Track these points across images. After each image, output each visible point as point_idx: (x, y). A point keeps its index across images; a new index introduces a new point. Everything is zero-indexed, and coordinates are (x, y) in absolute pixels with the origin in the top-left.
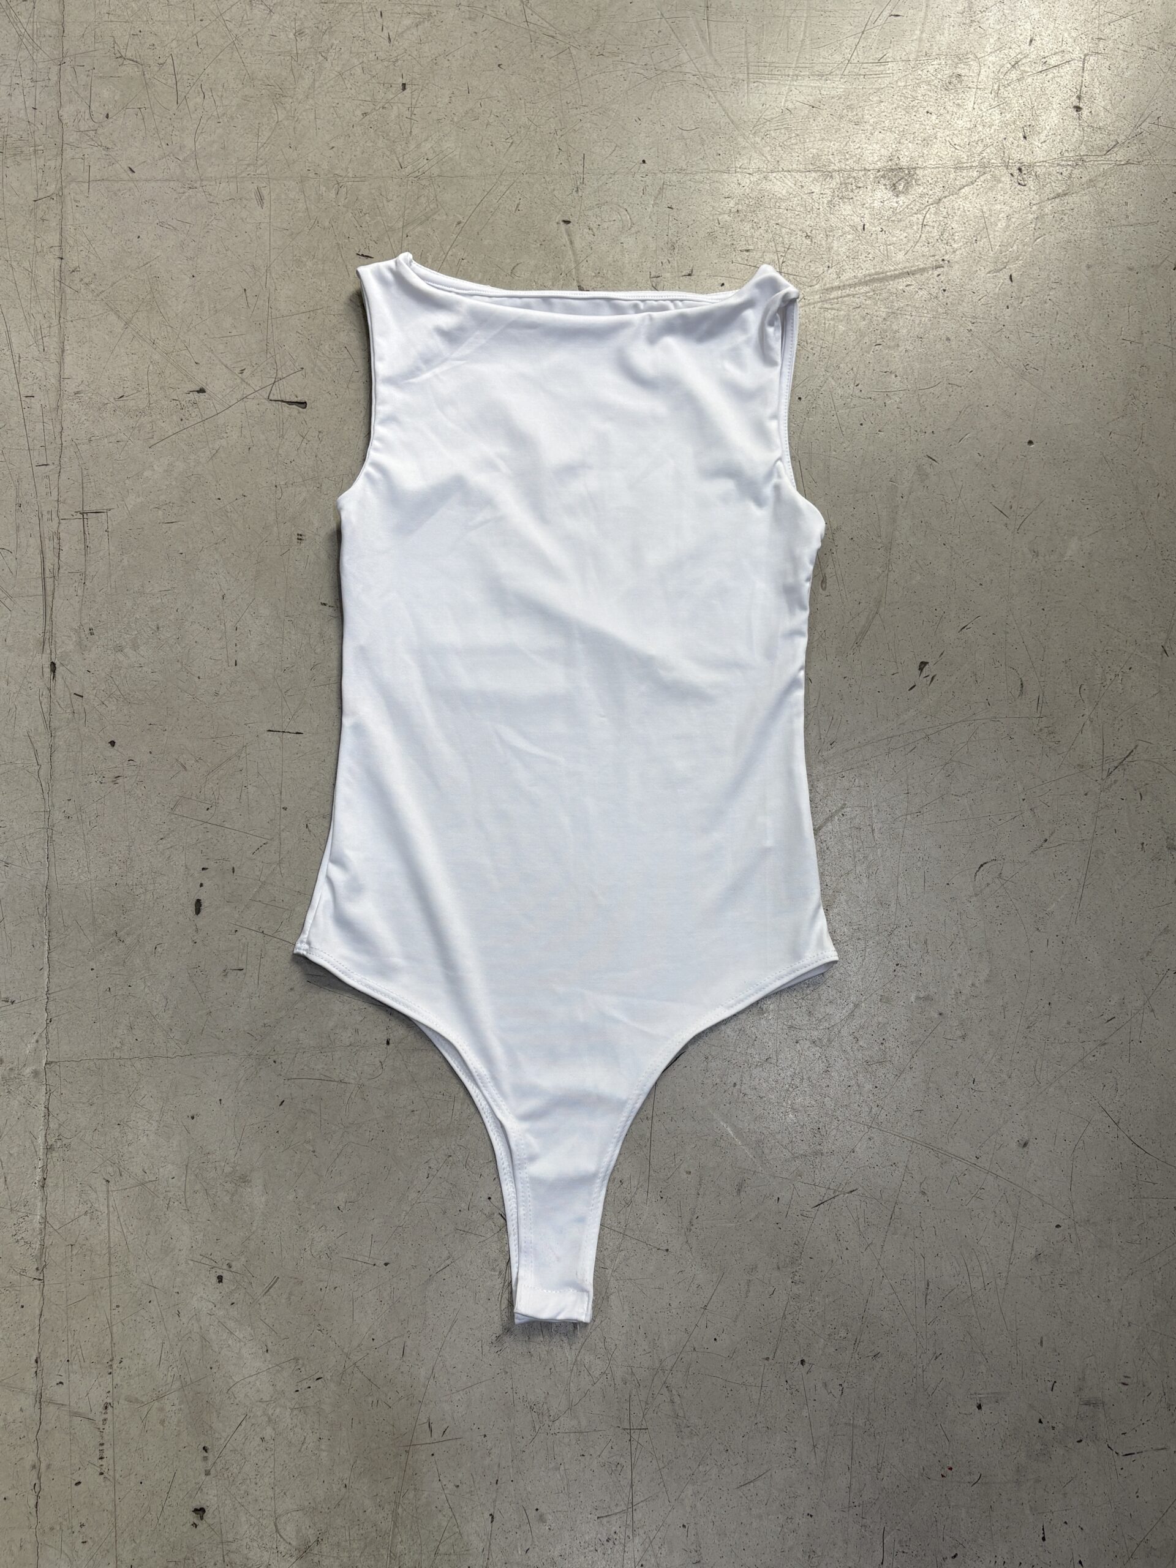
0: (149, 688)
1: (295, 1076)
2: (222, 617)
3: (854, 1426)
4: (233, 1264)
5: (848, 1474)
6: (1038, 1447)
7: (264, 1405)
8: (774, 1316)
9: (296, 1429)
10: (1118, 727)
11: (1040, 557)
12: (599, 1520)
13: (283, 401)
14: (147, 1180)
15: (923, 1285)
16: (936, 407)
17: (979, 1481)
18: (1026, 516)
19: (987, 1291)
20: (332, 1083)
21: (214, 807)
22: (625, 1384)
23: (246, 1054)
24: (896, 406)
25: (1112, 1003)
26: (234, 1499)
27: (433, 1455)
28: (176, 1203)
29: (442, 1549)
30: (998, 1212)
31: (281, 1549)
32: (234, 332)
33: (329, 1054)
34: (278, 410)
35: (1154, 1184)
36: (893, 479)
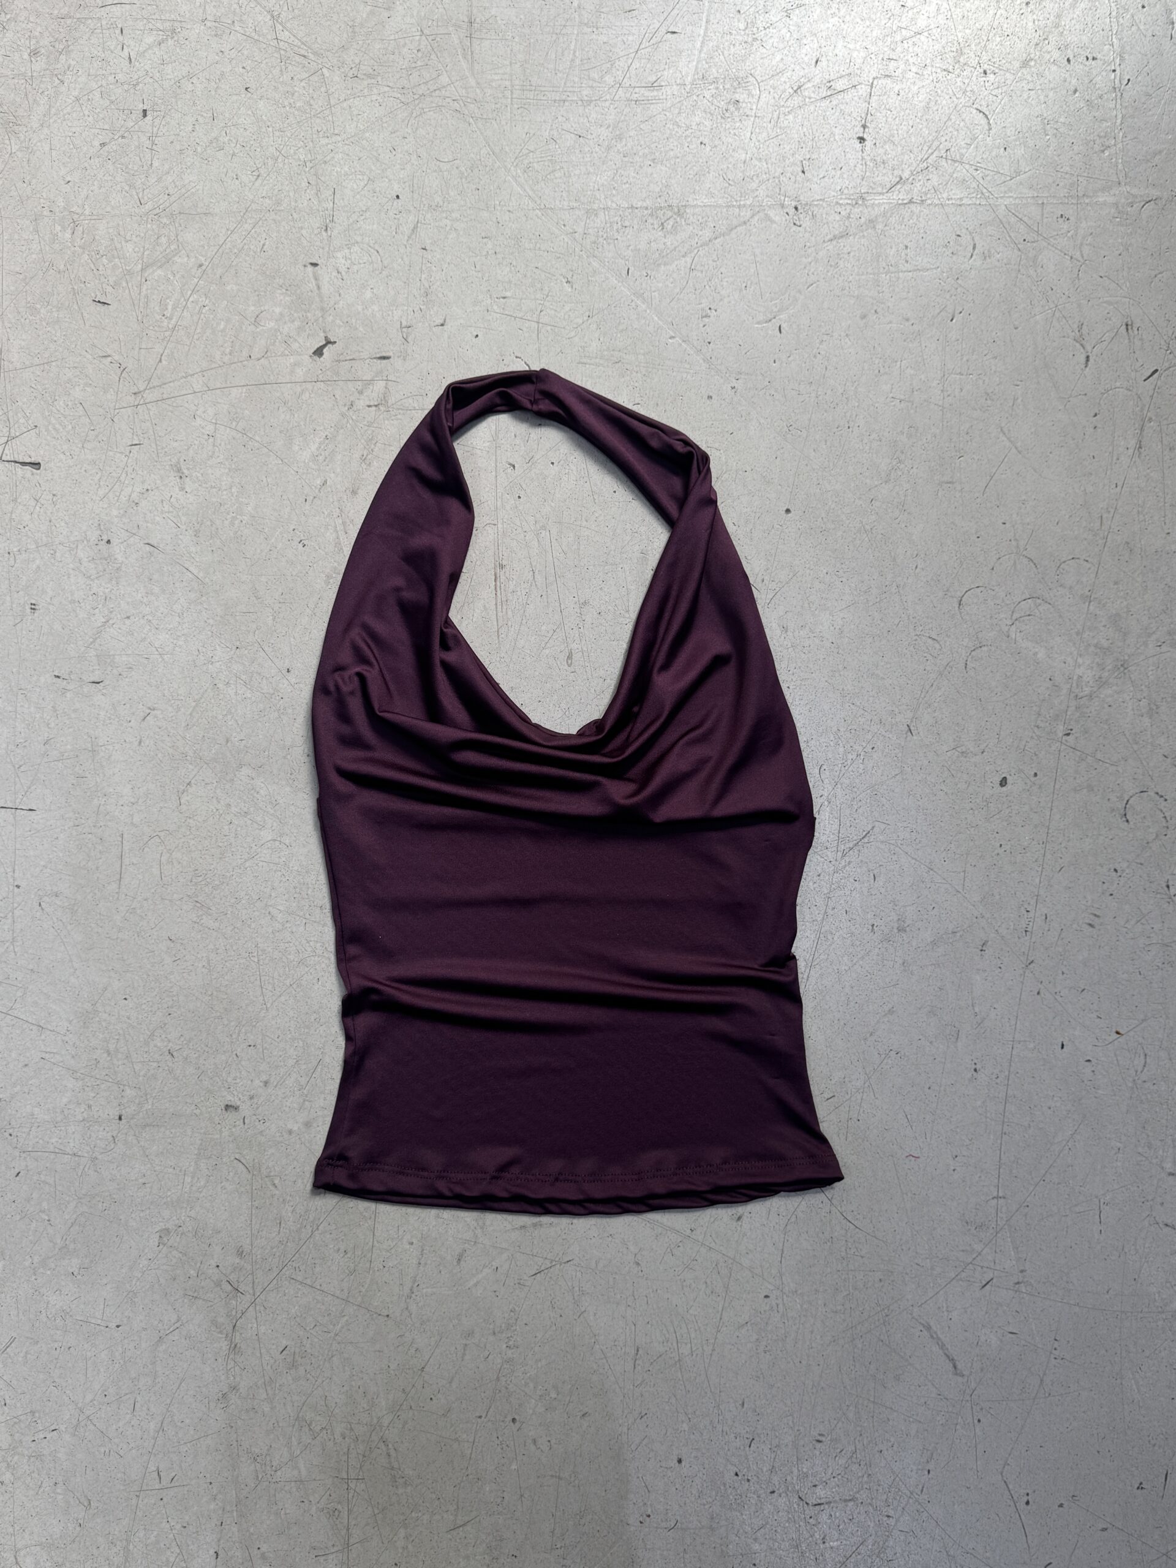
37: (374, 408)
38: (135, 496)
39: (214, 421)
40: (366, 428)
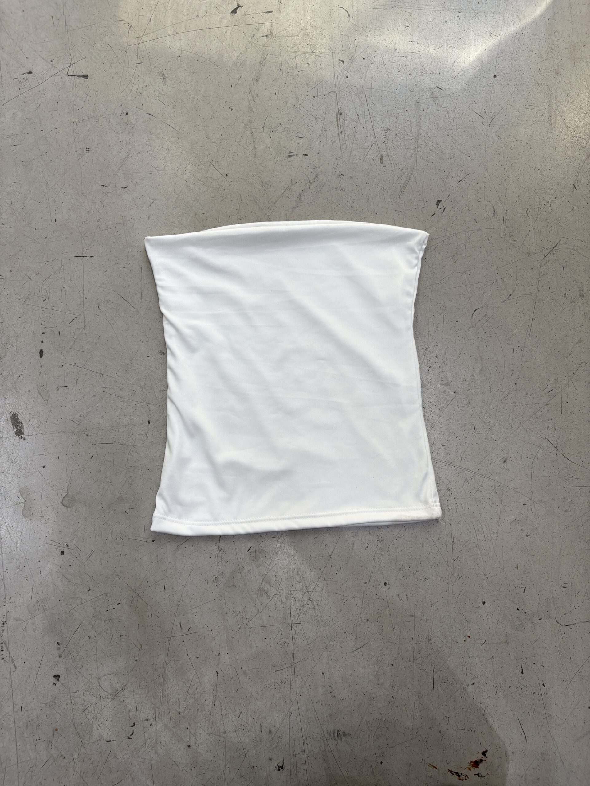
0: (8, 236)
1: (98, 443)
2: (47, 196)
3: (415, 616)
4: (69, 544)
5: (413, 642)
6: (516, 623)
7: (90, 619)
8: (368, 560)
9: (109, 631)
10: (549, 230)
11: (502, 139)
12: (276, 672)
13: (75, 76)
14: (20, 501)
15: (451, 540)
16: (440, 59)
17: (485, 643)
18: (494, 117)
19: (487, 540)
20: (119, 445)
21: (47, 299)
22: (288, 599)
23: (71, 432)
24: (418, 60)
25: (551, 382)
26: (75, 670)
27: (183, 641)
28: (37, 513)
29: (191, 691)
30: (491, 498)
31: (102, 695)
32: (47, 40)
33: (117, 430)
34: (73, 80)
35: (577, 479)
36: (418, 101)
37: (265, 37)
38: (139, 89)
39: (180, 49)
40: (262, 47)
